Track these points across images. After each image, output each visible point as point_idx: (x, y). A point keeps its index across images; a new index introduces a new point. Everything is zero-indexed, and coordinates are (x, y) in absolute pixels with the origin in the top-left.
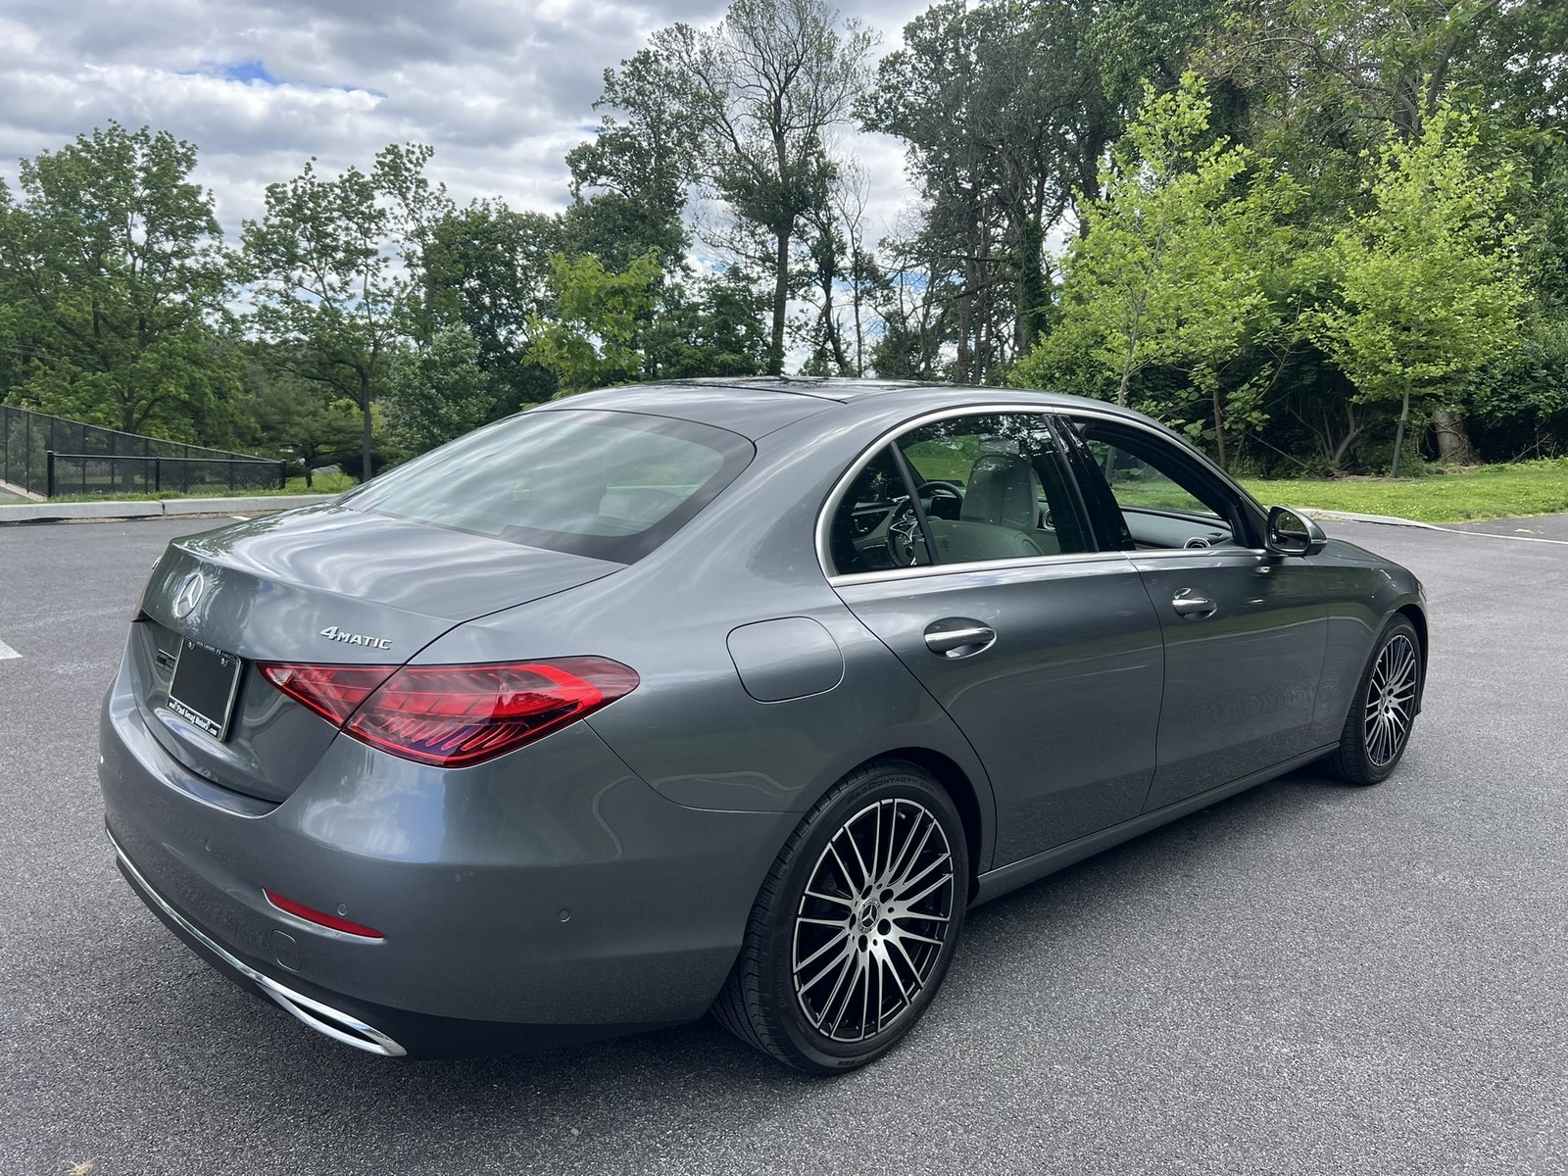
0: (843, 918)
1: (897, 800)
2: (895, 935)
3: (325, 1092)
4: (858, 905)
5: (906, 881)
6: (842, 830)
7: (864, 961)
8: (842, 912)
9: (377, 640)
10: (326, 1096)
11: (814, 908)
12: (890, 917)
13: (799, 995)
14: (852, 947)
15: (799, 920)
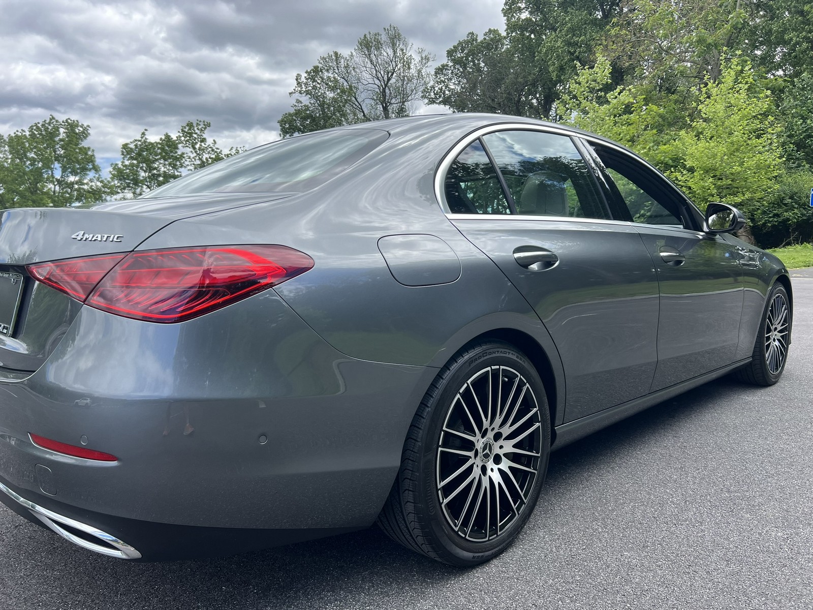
0: (470, 450)
1: (502, 367)
2: (505, 465)
3: (98, 598)
4: (479, 443)
5: (510, 426)
6: (466, 385)
7: (486, 483)
8: (469, 446)
9: (112, 236)
10: (98, 601)
11: (450, 440)
12: (501, 452)
13: (443, 506)
14: (477, 472)
15: (440, 449)
